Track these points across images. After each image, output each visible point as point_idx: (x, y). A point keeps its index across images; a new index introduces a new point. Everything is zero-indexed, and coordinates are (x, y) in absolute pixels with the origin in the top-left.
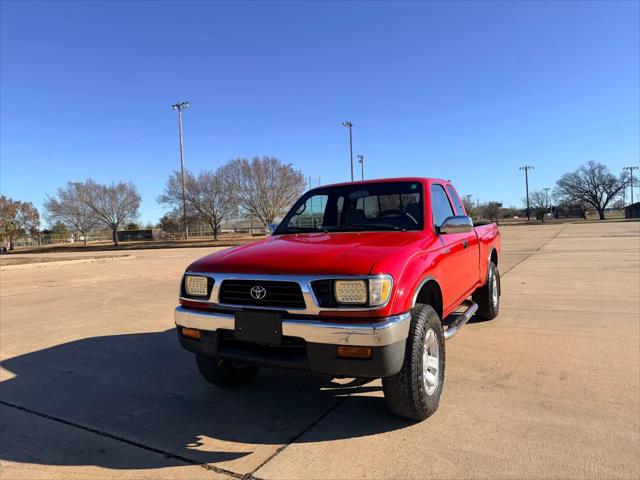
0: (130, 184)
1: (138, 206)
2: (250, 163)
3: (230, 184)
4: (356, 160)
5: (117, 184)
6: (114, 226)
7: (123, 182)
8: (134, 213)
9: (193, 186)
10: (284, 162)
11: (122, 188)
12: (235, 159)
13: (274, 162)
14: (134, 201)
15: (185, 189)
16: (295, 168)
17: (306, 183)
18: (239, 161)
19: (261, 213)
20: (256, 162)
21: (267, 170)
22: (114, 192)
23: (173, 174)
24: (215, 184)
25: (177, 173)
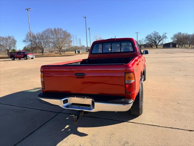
0: (12, 36)
1: (16, 44)
2: (53, 29)
3: (47, 36)
4: (88, 29)
5: (7, 36)
6: (8, 50)
7: (9, 36)
8: (14, 46)
9: (34, 37)
10: (64, 30)
11: (9, 38)
12: (48, 28)
13: (61, 29)
14: (14, 42)
15: (31, 38)
16: (68, 32)
17: (72, 37)
18: (49, 29)
19: (58, 46)
20: (55, 30)
21: (59, 32)
22: (7, 39)
23: (27, 33)
24: (41, 36)
25: (29, 33)
